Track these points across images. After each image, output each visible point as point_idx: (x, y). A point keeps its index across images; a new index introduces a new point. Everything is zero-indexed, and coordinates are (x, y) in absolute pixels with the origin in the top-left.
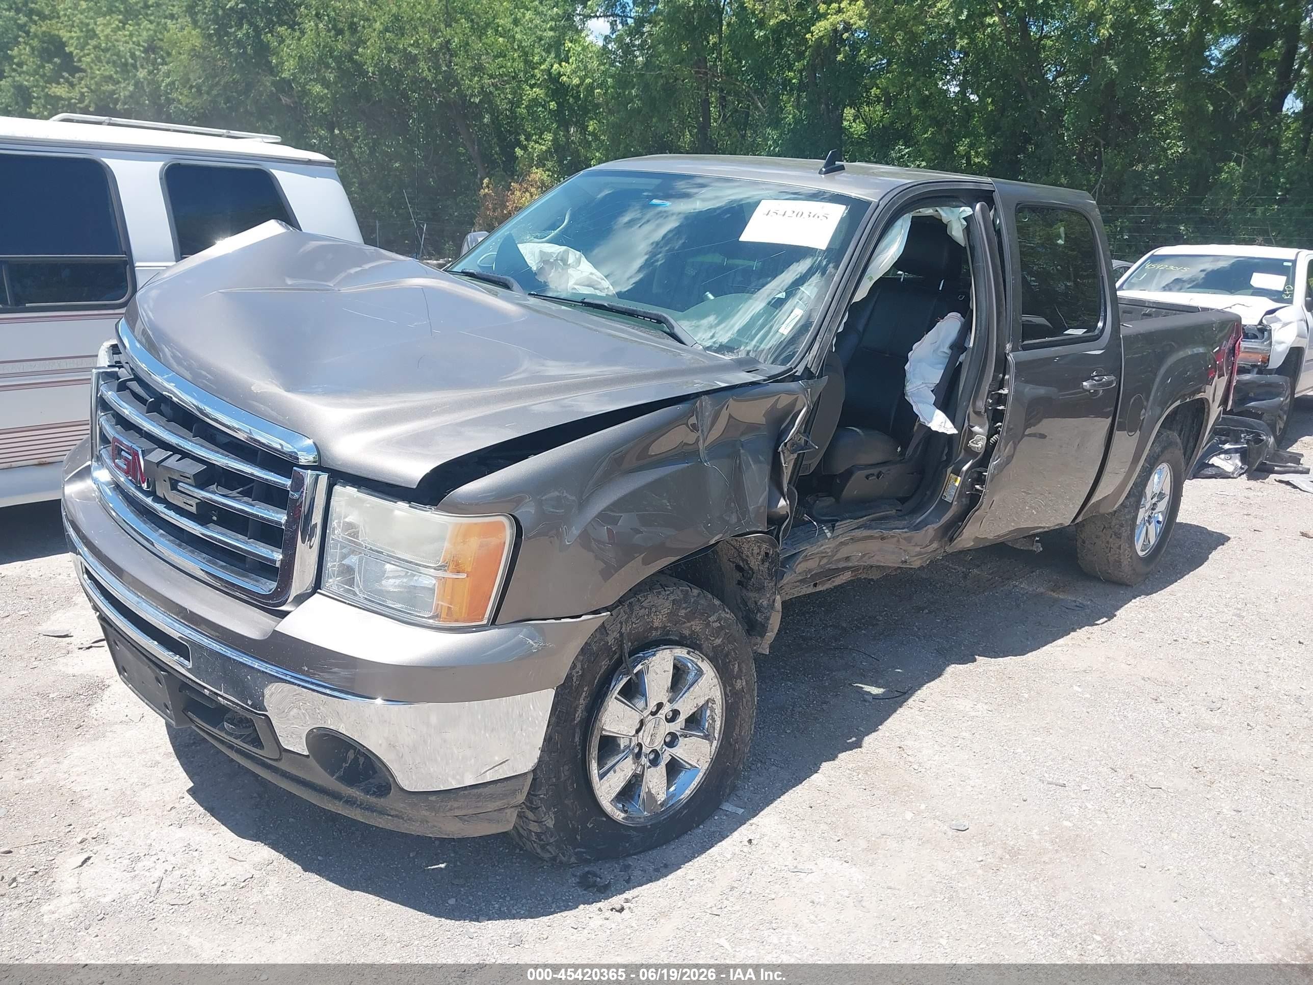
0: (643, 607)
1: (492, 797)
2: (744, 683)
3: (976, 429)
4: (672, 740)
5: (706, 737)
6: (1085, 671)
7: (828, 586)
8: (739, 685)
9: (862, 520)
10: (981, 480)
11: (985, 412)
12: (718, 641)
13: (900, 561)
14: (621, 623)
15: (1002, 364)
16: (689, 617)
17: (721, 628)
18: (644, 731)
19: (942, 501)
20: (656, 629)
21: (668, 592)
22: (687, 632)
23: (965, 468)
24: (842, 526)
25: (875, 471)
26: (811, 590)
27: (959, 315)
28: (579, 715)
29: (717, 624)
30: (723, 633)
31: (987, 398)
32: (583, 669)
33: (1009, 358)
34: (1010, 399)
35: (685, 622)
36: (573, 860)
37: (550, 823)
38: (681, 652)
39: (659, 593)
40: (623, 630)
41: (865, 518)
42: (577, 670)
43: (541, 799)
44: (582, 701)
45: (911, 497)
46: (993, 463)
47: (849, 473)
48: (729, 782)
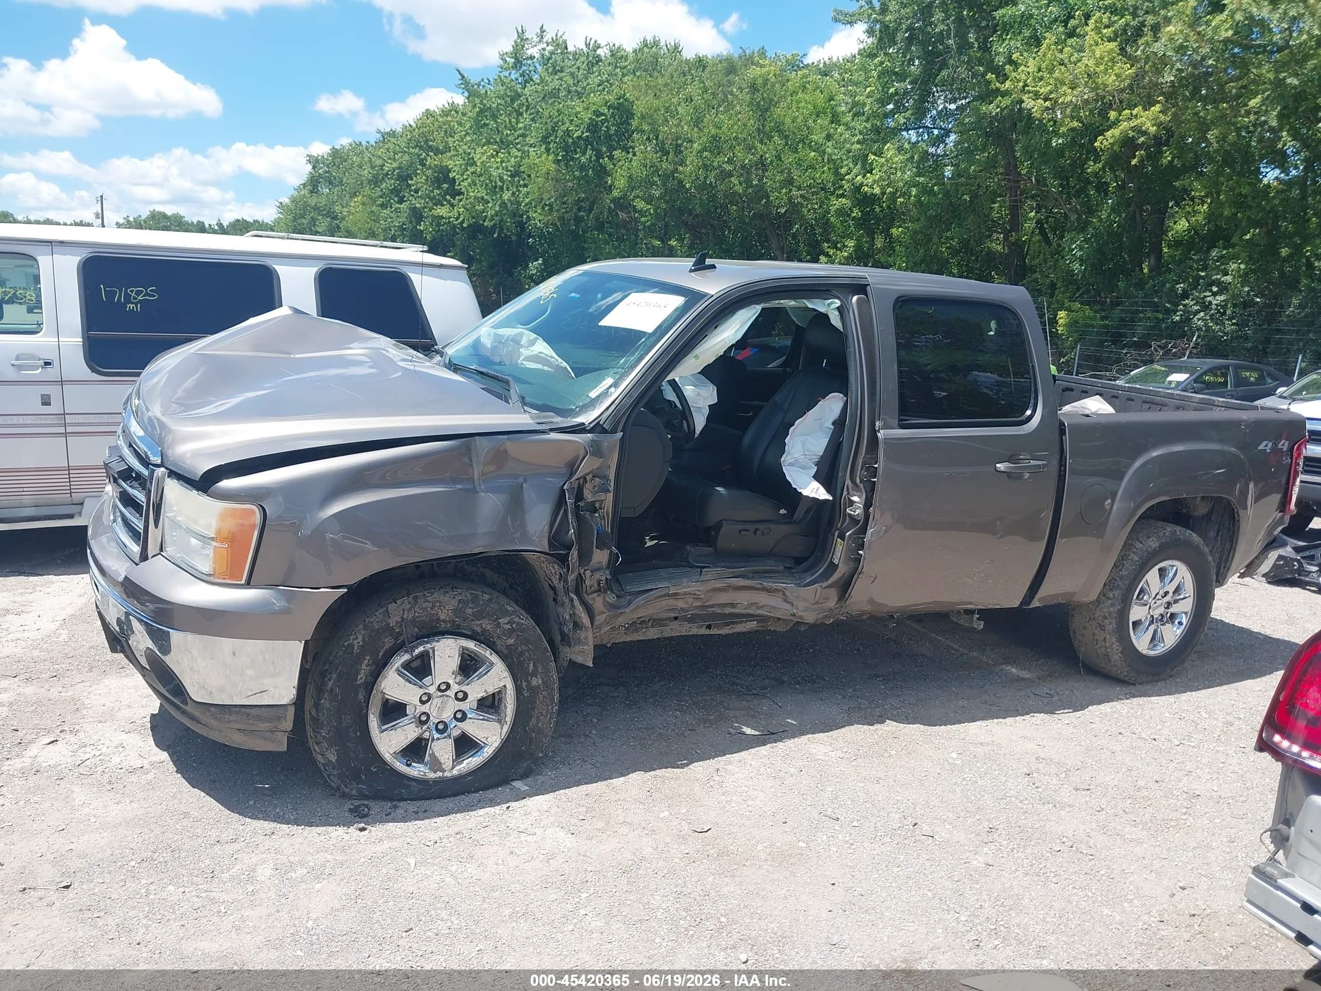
0: (427, 601)
1: (260, 718)
2: (540, 681)
3: (855, 499)
4: (461, 717)
5: (499, 721)
6: (981, 744)
7: (724, 631)
8: (535, 682)
9: (737, 570)
10: (862, 546)
11: (861, 482)
12: (511, 641)
13: (789, 614)
14: (404, 610)
15: (874, 441)
16: (478, 616)
17: (512, 631)
18: (431, 703)
19: (831, 562)
20: (444, 621)
21: (455, 593)
22: (479, 630)
23: (848, 534)
24: (710, 573)
25: (752, 527)
26: (704, 631)
27: (841, 395)
28: (361, 678)
29: (508, 626)
30: (514, 634)
31: (861, 470)
32: (363, 641)
33: (879, 435)
34: (880, 472)
35: (473, 620)
36: (354, 792)
37: (333, 758)
38: (471, 645)
39: (447, 592)
40: (405, 616)
41: (743, 569)
42: (358, 641)
43: (323, 736)
44: (364, 667)
45: (809, 557)
46: (870, 531)
47: (719, 525)
48: (525, 765)
